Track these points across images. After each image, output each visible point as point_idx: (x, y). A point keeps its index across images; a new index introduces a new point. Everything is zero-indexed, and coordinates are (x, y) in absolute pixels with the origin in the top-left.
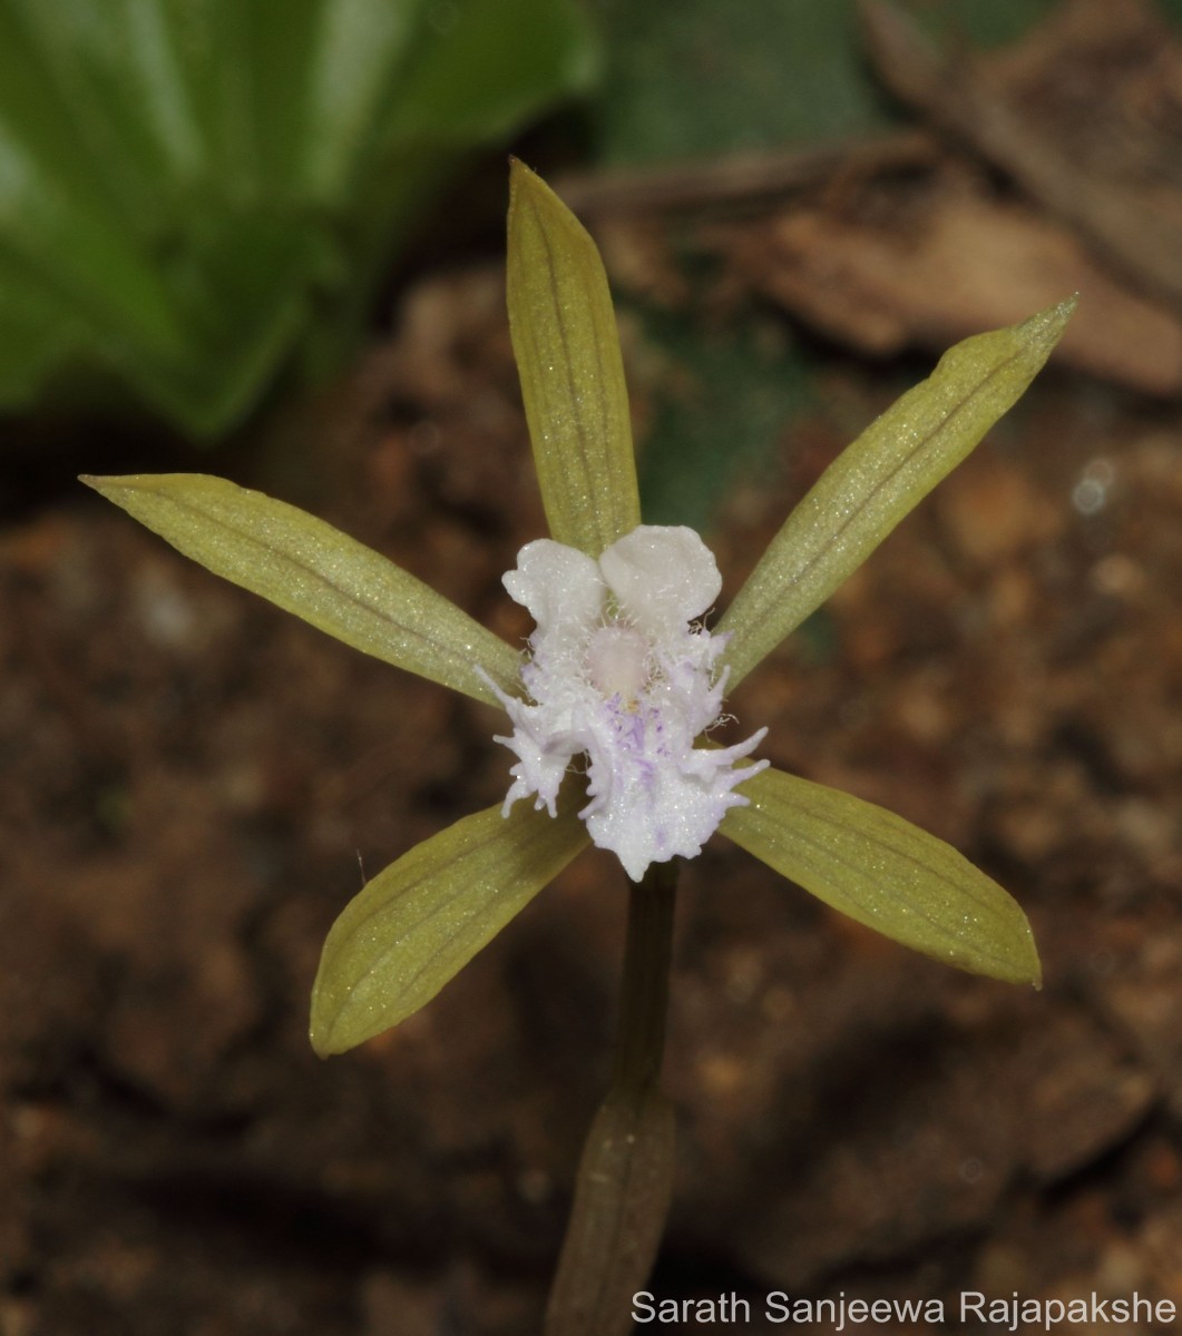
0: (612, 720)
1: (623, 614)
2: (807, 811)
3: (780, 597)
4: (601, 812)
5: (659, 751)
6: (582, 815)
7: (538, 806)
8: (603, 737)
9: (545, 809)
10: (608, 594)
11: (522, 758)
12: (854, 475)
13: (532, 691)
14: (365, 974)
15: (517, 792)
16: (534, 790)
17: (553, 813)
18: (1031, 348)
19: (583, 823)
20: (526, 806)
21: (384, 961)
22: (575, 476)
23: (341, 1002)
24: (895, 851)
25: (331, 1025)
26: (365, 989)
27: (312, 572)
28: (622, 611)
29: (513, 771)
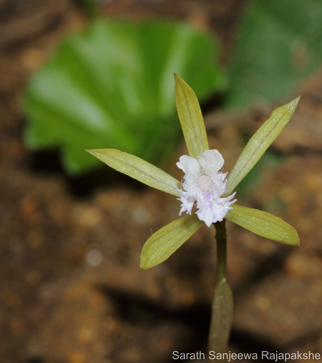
0: (202, 194)
1: (205, 172)
2: (250, 215)
3: (242, 169)
4: (200, 212)
5: (213, 199)
6: (196, 213)
7: (187, 213)
8: (201, 197)
9: (189, 213)
10: (201, 168)
11: (183, 202)
12: (255, 141)
13: (185, 188)
14: (153, 254)
15: (183, 210)
16: (186, 209)
17: (190, 214)
18: (291, 109)
19: (196, 215)
20: (185, 213)
21: (157, 251)
22: (195, 146)
23: (147, 260)
24: (269, 221)
25: (145, 264)
26: (153, 257)
27: (139, 170)
28: (204, 171)
29: (181, 205)
